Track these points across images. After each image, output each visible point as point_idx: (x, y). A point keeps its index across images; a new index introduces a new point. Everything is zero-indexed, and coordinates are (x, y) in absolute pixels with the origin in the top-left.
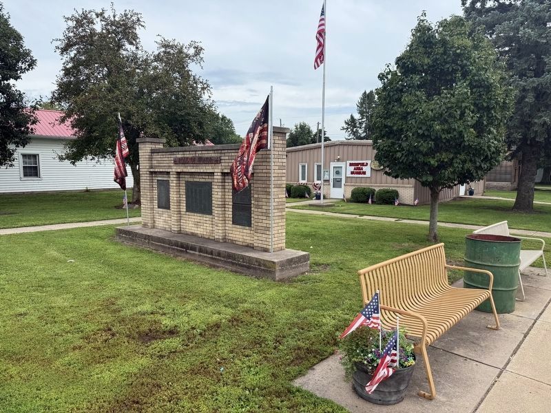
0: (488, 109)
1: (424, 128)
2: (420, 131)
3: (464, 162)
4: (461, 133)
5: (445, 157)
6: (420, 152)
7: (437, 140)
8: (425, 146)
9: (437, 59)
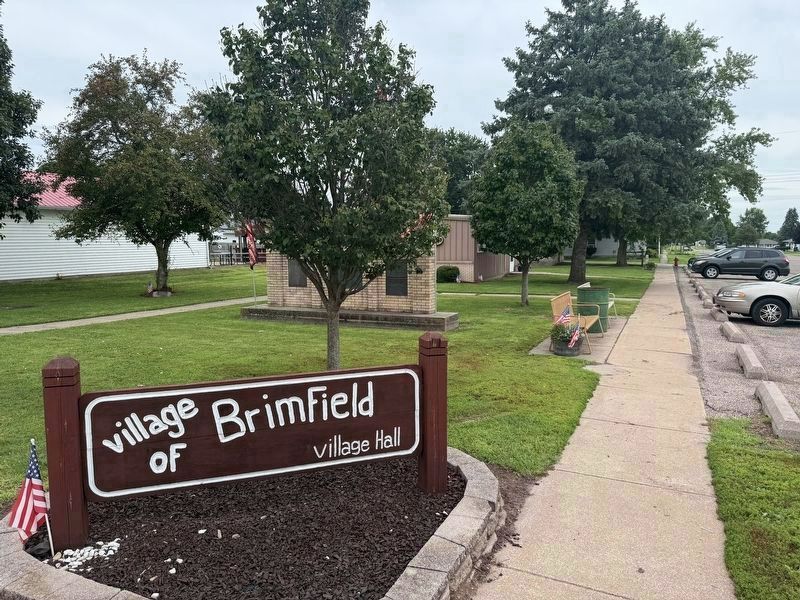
0: (568, 198)
1: (525, 213)
2: (522, 216)
3: (552, 239)
4: (551, 218)
5: (539, 236)
6: (521, 232)
7: (534, 223)
8: (526, 227)
9: (529, 157)
